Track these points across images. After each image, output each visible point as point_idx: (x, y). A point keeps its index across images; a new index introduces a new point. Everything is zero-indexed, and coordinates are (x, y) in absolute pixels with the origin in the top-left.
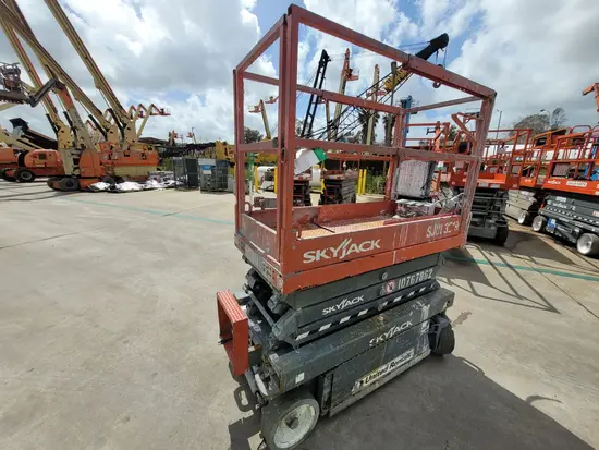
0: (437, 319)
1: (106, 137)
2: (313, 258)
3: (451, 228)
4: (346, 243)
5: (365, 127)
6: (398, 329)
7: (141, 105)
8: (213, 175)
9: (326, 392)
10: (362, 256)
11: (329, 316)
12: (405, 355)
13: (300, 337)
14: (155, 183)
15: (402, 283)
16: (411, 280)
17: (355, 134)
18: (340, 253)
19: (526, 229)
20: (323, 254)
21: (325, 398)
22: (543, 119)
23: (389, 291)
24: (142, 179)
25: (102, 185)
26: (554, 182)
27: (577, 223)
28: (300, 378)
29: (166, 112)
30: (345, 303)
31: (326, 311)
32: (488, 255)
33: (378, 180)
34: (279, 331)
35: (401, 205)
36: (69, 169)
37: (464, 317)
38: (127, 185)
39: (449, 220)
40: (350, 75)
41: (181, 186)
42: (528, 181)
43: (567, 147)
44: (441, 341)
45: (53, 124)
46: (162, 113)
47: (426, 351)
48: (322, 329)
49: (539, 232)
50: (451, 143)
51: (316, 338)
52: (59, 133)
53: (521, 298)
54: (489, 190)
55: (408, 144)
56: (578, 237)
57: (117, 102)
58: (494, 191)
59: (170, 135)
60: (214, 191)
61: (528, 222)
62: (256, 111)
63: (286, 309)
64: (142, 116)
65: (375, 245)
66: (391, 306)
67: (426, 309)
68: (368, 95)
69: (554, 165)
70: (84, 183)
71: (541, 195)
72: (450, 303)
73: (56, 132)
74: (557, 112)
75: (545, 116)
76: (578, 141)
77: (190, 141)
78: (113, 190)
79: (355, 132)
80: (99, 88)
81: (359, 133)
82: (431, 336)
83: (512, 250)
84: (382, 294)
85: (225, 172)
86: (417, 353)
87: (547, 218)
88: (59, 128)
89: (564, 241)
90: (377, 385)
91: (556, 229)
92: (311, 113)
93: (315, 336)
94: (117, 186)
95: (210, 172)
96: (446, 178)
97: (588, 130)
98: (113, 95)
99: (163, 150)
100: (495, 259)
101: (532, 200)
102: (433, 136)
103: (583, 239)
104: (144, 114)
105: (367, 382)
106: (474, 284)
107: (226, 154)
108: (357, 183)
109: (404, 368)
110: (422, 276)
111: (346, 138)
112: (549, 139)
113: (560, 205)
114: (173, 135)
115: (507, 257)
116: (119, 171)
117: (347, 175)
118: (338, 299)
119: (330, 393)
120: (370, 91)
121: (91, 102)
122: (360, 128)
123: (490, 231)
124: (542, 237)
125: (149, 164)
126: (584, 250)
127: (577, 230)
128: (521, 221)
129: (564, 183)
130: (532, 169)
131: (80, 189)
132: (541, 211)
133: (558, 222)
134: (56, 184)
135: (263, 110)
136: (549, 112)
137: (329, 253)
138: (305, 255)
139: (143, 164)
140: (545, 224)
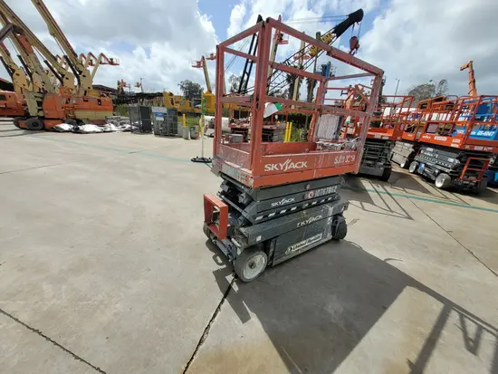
0: (337, 216)
1: (62, 82)
2: (270, 169)
3: (350, 159)
4: (288, 161)
5: (292, 87)
6: (314, 219)
7: (90, 54)
8: (165, 122)
9: (272, 250)
10: (297, 171)
11: (275, 208)
12: (317, 236)
13: (258, 218)
14: (113, 127)
15: (318, 193)
16: (323, 192)
17: (283, 92)
18: (284, 167)
19: (405, 171)
20: (275, 167)
21: (270, 255)
22: (431, 88)
23: (310, 197)
24: (101, 123)
25: (66, 127)
26: (427, 137)
27: (438, 167)
28: (259, 239)
29: (114, 61)
30: (284, 201)
31: (273, 205)
32: (376, 187)
33: (301, 132)
34: (246, 213)
35: (320, 144)
36: (33, 110)
37: (354, 221)
38: (88, 128)
39: (348, 154)
40: (281, 39)
41: (136, 129)
42: (410, 136)
43: (440, 111)
44: (339, 231)
45: (7, 67)
46: (111, 63)
47: (329, 236)
48: (270, 215)
49: (413, 173)
50: (357, 104)
51: (266, 220)
52: (14, 75)
53: (392, 212)
54: (381, 141)
55: (326, 103)
56: (437, 175)
57: (72, 50)
58: (385, 141)
59: (119, 84)
60: (166, 135)
61: (407, 167)
62: (198, 66)
63: (251, 200)
64: (92, 64)
65: (304, 164)
66: (310, 206)
67: (331, 209)
68: (296, 58)
69: (428, 124)
70: (49, 124)
71: (418, 146)
72: (346, 208)
73: (11, 75)
74: (442, 82)
75: (433, 86)
76: (450, 107)
77: (138, 91)
78: (77, 131)
79: (283, 90)
80: (53, 35)
81: (286, 91)
82: (333, 228)
83: (393, 184)
84: (306, 198)
85: (175, 119)
86: (324, 237)
87: (419, 163)
88: (14, 71)
89: (428, 179)
90: (300, 252)
91: (424, 171)
92: (247, 71)
93: (266, 219)
94: (81, 128)
95: (162, 119)
96: (351, 131)
97: (456, 98)
98: (67, 42)
99: (114, 97)
100: (380, 189)
101: (412, 150)
102: (345, 97)
103: (439, 177)
104: (94, 62)
105: (294, 249)
106: (364, 203)
107: (172, 104)
108: (284, 134)
109: (316, 245)
110: (330, 190)
111: (275, 95)
112: (429, 104)
113: (428, 154)
114: (122, 84)
115: (388, 188)
116: (79, 115)
117: (278, 125)
118: (280, 198)
119: (273, 252)
120: (298, 55)
121: (45, 48)
122: (287, 87)
123: (379, 171)
124: (415, 176)
125: (106, 110)
126: (439, 184)
127: (437, 171)
128: (402, 165)
129: (433, 137)
130: (414, 127)
131: (45, 129)
132: (416, 158)
133: (426, 166)
134: (23, 123)
135: (204, 66)
136: (436, 83)
137: (278, 167)
138: (266, 166)
139: (100, 110)
140: (417, 167)
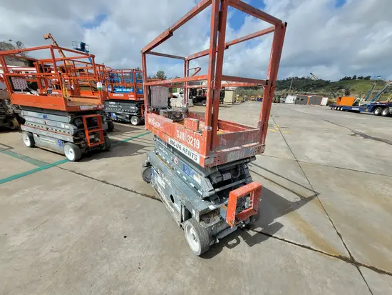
27: (126, 113)
74: (19, 44)
75: (10, 44)
87: (110, 113)
89: (124, 122)
91: (117, 118)
103: (132, 119)
113: (113, 106)
127: (128, 116)
129: (111, 95)
133: (117, 114)
